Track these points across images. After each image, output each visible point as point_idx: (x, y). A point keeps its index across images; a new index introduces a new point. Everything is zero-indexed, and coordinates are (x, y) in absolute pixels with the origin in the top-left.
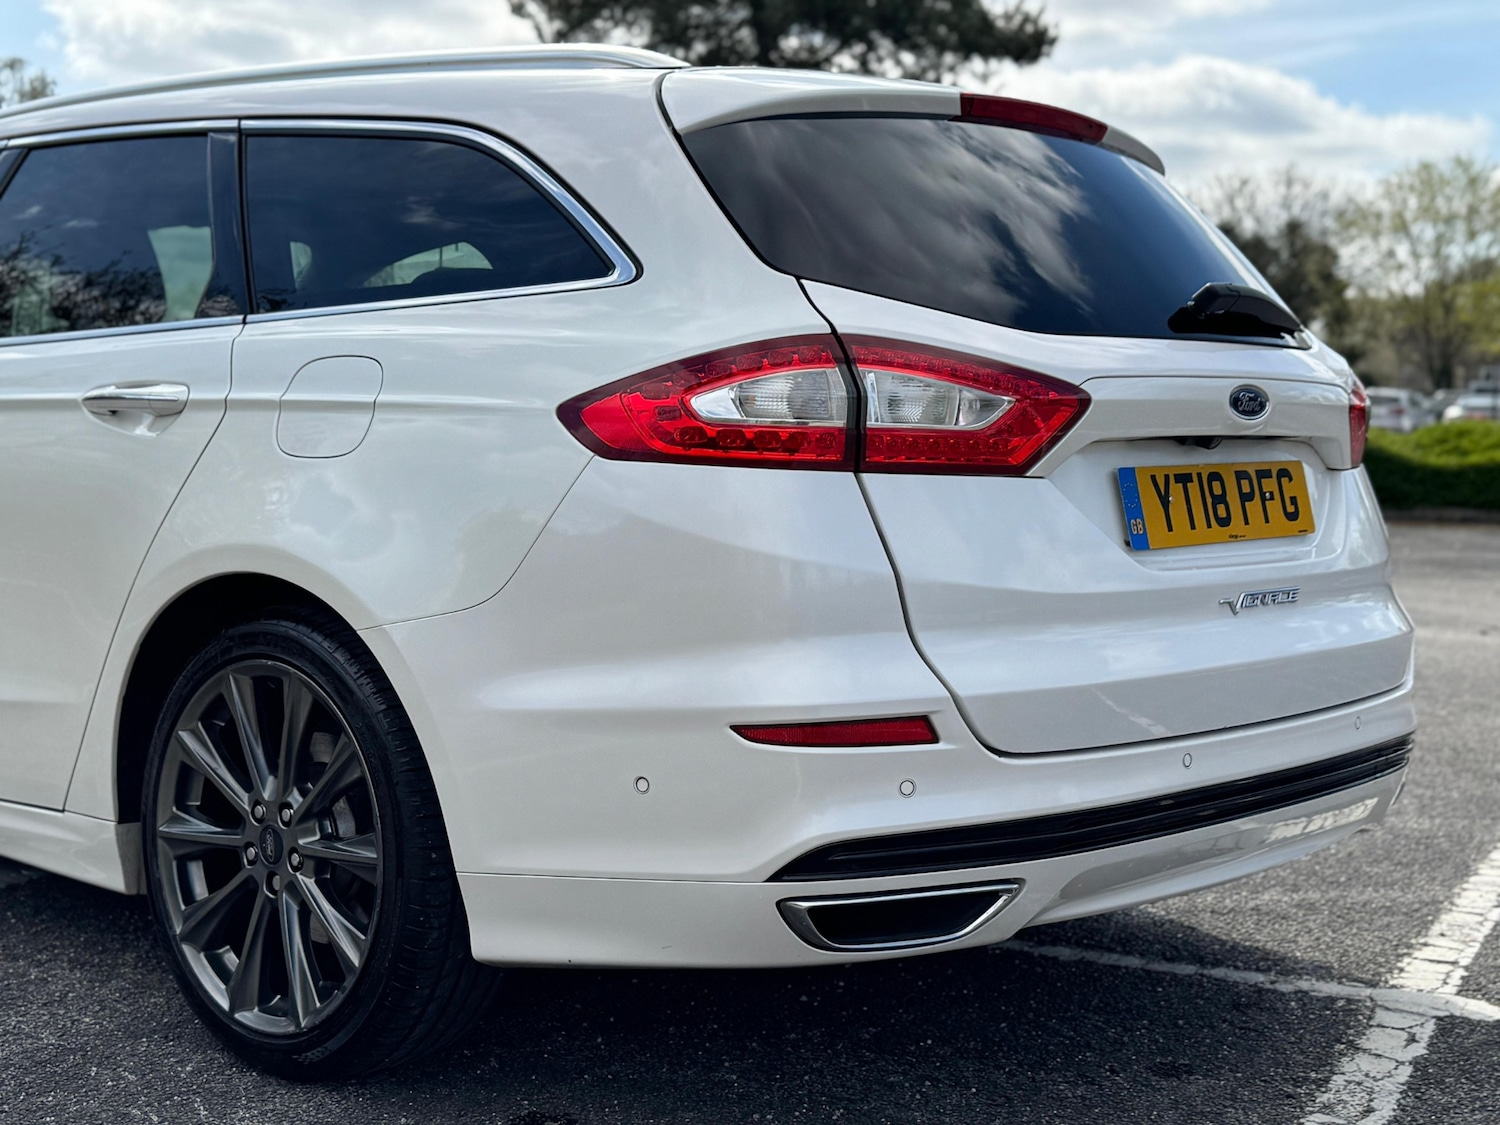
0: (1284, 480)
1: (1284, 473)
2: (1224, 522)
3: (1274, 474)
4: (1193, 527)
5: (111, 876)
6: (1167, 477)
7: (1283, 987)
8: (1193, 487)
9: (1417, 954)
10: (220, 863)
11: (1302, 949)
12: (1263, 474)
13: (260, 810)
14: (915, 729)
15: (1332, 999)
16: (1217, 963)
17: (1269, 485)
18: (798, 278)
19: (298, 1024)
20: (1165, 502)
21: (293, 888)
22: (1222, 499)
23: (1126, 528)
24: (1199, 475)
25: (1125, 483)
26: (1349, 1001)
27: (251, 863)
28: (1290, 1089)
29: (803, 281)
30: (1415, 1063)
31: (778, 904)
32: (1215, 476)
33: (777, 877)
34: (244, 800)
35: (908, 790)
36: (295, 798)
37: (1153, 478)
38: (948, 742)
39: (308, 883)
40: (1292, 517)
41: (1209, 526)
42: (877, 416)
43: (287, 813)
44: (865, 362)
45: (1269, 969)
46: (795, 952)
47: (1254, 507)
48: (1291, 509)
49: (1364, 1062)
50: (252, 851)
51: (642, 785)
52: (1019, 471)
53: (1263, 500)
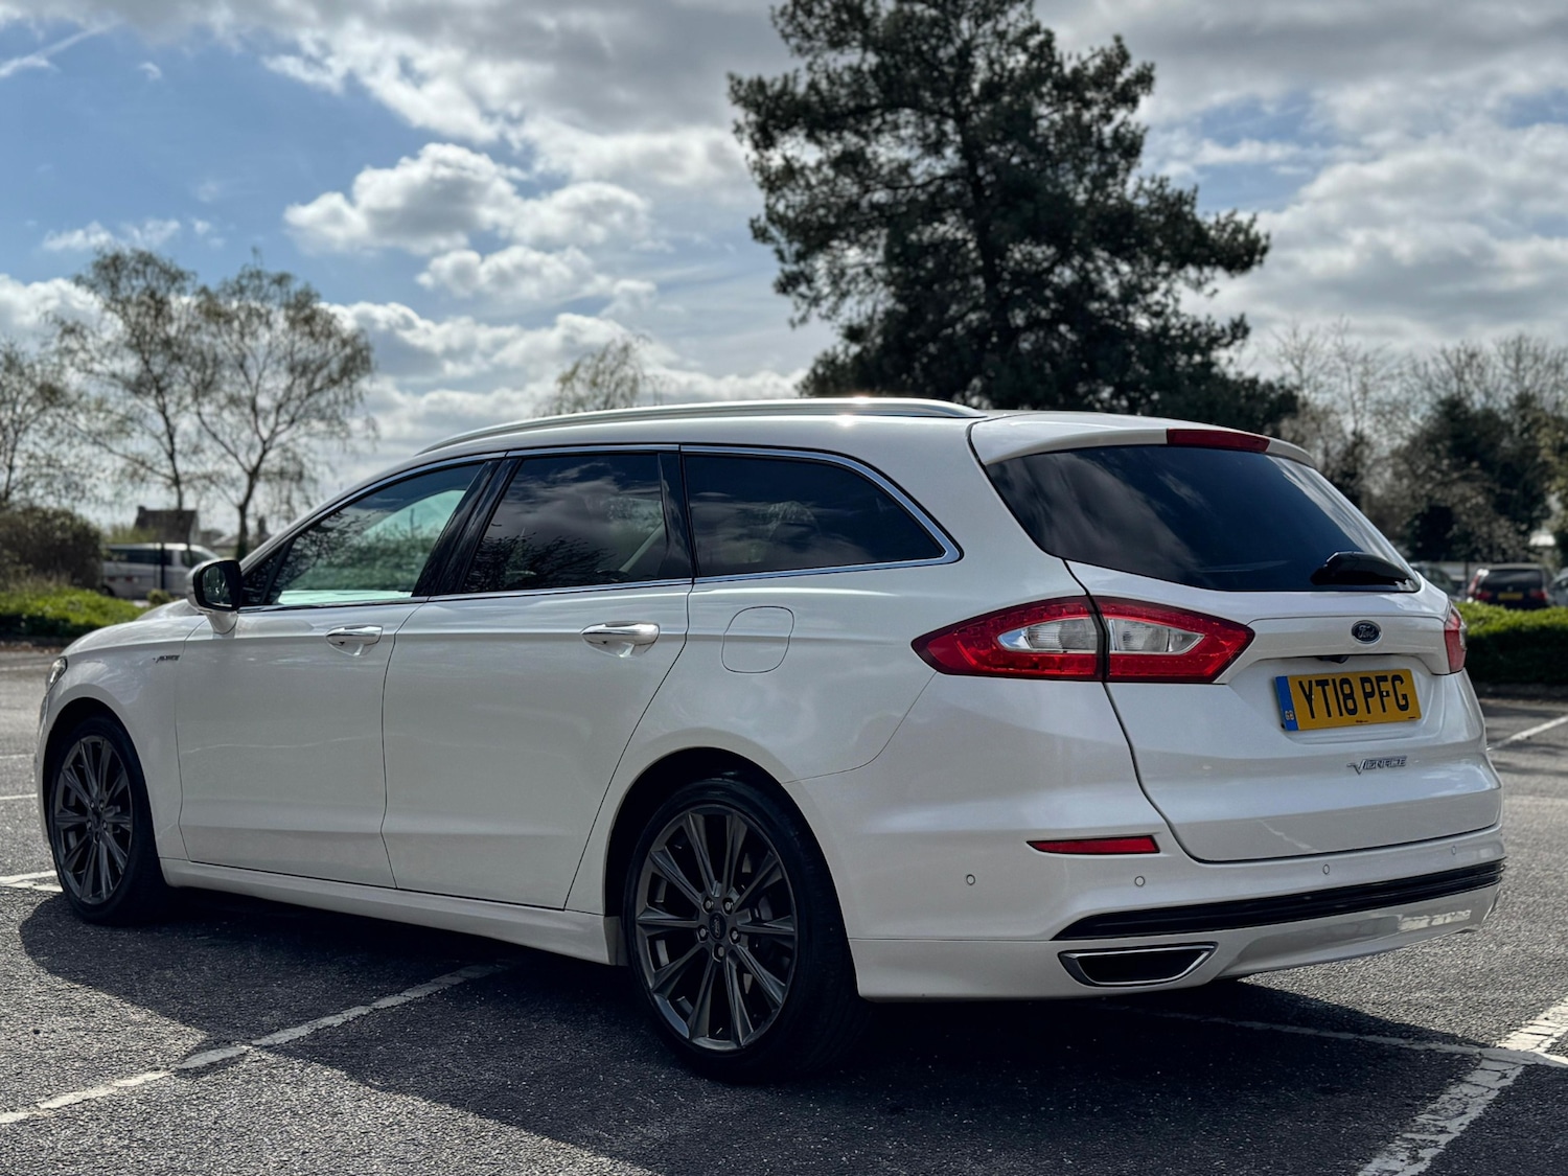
0: (1397, 683)
1: (1397, 678)
2: (1353, 712)
3: (1390, 679)
4: (1330, 715)
5: (600, 953)
6: (1310, 682)
7: (1416, 1047)
8: (1329, 689)
9: (1523, 1030)
10: (679, 941)
11: (1439, 1025)
12: (1382, 679)
13: (709, 904)
14: (1145, 844)
15: (1452, 1054)
16: (1370, 1033)
17: (1386, 686)
18: (1064, 559)
19: (738, 1043)
20: (1309, 699)
21: (733, 954)
22: (1351, 696)
23: (1282, 716)
24: (1334, 681)
25: (1280, 687)
26: (1464, 1055)
27: (702, 939)
28: (1410, 1101)
29: (1068, 562)
30: (1502, 1090)
31: (1059, 954)
32: (1345, 681)
33: (1057, 938)
34: (697, 898)
35: (1141, 882)
36: (735, 897)
37: (1300, 683)
38: (1165, 852)
39: (743, 949)
40: (1404, 708)
41: (1341, 714)
42: (1116, 648)
43: (729, 906)
44: (1108, 613)
45: (1409, 1037)
46: (1069, 986)
47: (1375, 702)
48: (1402, 702)
49: (1465, 1089)
50: (703, 932)
51: (971, 880)
52: (1209, 680)
53: (1381, 696)
